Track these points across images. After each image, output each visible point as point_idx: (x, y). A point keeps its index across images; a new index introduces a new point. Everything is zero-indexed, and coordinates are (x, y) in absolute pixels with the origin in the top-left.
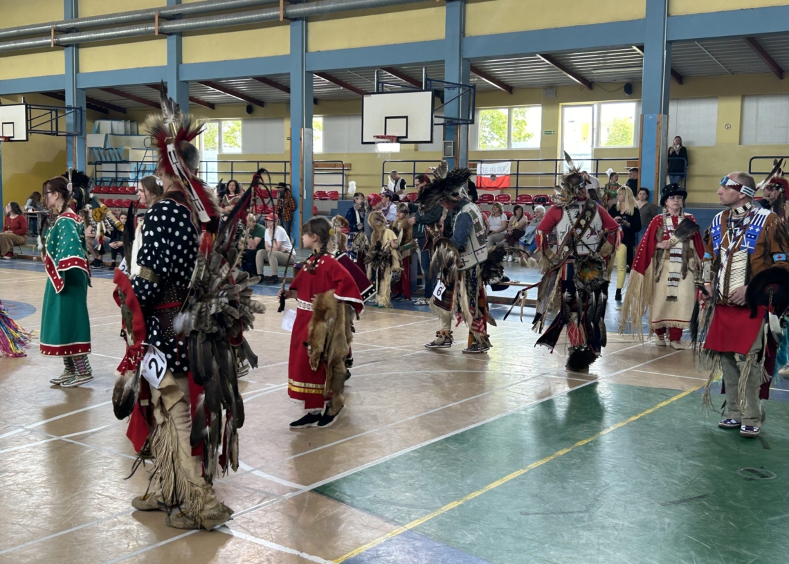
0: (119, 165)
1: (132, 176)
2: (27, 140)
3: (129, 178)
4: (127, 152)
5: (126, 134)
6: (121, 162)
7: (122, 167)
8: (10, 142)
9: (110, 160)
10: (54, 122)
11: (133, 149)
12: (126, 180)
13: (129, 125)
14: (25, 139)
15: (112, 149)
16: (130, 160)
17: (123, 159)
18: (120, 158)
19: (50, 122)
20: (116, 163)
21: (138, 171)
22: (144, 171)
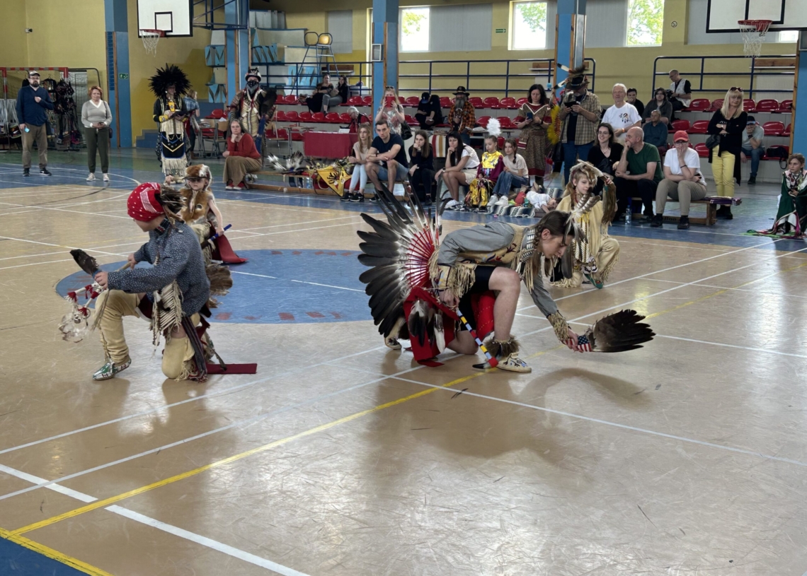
0: (271, 68)
1: (288, 81)
2: (191, 35)
3: (285, 84)
4: (282, 51)
5: (273, 29)
6: (274, 64)
7: (274, 70)
8: (166, 38)
9: (257, 61)
10: (209, 15)
11: (288, 47)
12: (282, 87)
13: (276, 17)
14: (189, 33)
15: (261, 47)
16: (286, 61)
17: (277, 59)
18: (272, 59)
19: (205, 16)
20: (267, 64)
21: (297, 76)
22: (302, 76)
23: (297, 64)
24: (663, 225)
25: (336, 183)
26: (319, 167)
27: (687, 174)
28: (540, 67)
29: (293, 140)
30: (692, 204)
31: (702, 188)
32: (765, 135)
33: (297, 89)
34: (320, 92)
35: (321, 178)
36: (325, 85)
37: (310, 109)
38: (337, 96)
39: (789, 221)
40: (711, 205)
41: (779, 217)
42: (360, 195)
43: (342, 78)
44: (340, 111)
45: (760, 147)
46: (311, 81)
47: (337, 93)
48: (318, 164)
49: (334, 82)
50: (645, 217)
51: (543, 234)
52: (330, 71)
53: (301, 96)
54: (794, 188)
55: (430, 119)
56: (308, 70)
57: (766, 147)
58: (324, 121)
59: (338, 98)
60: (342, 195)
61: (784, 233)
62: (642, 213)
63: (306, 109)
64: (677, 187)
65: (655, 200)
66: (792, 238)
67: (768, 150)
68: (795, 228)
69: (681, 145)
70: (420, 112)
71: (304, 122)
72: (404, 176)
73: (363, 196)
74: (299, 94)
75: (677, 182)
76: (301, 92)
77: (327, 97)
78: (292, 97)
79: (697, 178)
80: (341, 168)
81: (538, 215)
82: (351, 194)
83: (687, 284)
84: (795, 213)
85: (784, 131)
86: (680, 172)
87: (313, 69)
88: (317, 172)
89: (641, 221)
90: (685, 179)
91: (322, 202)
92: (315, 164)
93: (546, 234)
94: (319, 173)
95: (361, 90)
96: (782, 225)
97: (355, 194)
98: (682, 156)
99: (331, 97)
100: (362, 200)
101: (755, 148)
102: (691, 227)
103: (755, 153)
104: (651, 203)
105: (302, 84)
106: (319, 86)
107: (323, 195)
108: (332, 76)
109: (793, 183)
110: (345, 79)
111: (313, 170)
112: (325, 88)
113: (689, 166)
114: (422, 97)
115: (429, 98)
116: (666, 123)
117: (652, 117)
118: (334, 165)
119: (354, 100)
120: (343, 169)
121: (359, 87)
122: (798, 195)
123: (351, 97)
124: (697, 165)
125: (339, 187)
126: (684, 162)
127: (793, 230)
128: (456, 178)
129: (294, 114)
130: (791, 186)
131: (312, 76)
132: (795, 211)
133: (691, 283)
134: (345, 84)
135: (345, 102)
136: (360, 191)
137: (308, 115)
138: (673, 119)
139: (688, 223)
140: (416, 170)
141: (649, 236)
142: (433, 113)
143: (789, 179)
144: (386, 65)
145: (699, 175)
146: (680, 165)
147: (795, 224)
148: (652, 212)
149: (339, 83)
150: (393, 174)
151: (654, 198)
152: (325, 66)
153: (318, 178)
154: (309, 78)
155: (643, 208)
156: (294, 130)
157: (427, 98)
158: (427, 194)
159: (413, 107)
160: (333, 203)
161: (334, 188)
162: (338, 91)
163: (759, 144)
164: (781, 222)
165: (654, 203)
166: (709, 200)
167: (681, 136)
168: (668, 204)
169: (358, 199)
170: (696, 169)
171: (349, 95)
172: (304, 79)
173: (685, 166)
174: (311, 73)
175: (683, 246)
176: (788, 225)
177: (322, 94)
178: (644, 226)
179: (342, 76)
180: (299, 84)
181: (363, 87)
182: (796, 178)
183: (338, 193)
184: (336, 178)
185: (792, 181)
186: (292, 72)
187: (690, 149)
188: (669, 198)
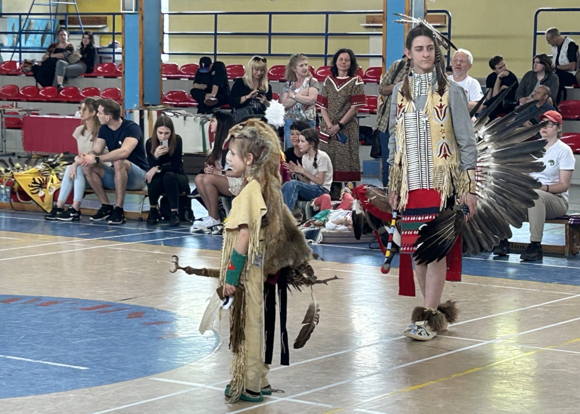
1: (7, 41)
3: (2, 45)
16: (3, 12)
21: (20, 33)
22: (28, 33)
23: (20, 14)
24: (510, 256)
25: (42, 193)
26: (18, 169)
28: (376, 22)
29: (8, 128)
31: (560, 202)
33: (20, 52)
34: (53, 56)
35: (20, 187)
36: (61, 46)
37: (37, 81)
38: (77, 62)
40: (570, 225)
42: (73, 211)
43: (86, 36)
44: (82, 84)
46: (43, 40)
47: (78, 59)
48: (18, 165)
49: (75, 42)
52: (68, 26)
53: (26, 62)
55: (212, 97)
56: (38, 23)
58: (57, 100)
59: (81, 66)
60: (49, 211)
63: (31, 82)
70: (197, 86)
71: (28, 101)
72: (139, 183)
73: (79, 213)
74: (23, 60)
76: (27, 56)
77: (62, 64)
78: (12, 64)
80: (50, 170)
81: (327, 240)
82: (60, 210)
87: (45, 22)
88: (13, 177)
91: (22, 222)
92: (13, 165)
94: (17, 179)
95: (114, 53)
97: (66, 209)
99: (70, 64)
100: (76, 219)
102: (544, 258)
105: (29, 44)
106: (54, 48)
107: (23, 211)
108: (71, 33)
110: (91, 38)
111: (9, 174)
112: (61, 51)
114: (201, 63)
115: (211, 66)
118: (40, 167)
119: (104, 69)
120: (53, 172)
121: (111, 50)
123: (101, 64)
125: (46, 200)
128: (215, 185)
129: (14, 89)
131: (45, 33)
134: (91, 44)
135: (90, 72)
136: (75, 205)
137: (34, 90)
139: (541, 252)
140: (156, 175)
142: (215, 88)
144: (142, 18)
149: (82, 44)
150: (123, 181)
152: (63, 18)
153: (16, 186)
154: (40, 36)
156: (9, 113)
157: (207, 66)
158: (172, 210)
159: (190, 79)
160: (36, 223)
161: (39, 201)
162: (81, 56)
166: (568, 219)
169: (69, 217)
171: (97, 61)
172: (31, 37)
174: (42, 28)
177: (56, 59)
179: (86, 33)
180: (23, 45)
181: (116, 50)
183: (45, 208)
184: (42, 185)
186: (13, 28)
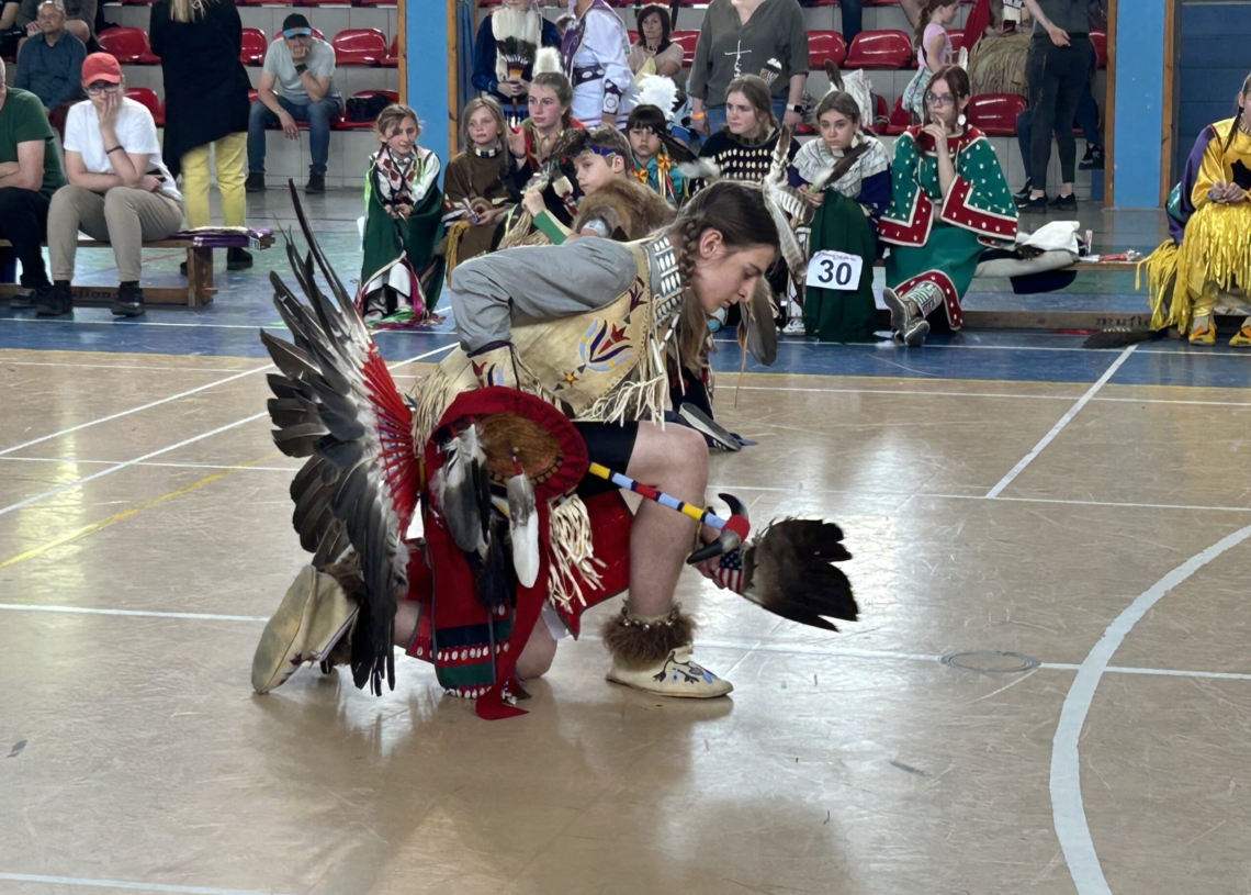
24: (76, 311)
27: (125, 171)
30: (146, 252)
31: (170, 207)
32: (337, 65)
39: (393, 283)
40: (196, 249)
41: (367, 273)
45: (327, 95)
50: (27, 292)
51: (704, 242)
54: (399, 198)
57: (342, 95)
61: (385, 316)
62: (18, 282)
64: (102, 205)
65: (46, 245)
66: (406, 326)
67: (350, 101)
68: (410, 300)
69: (103, 94)
75: (102, 193)
79: (153, 179)
83: (122, 465)
84: (403, 262)
85: (386, 52)
86: (107, 166)
89: (15, 304)
90: (121, 183)
93: (710, 245)
96: (375, 294)
98: (109, 121)
101: (315, 98)
102: (149, 313)
103: (316, 111)
104: (39, 252)
109: (397, 184)
113: (130, 150)
116: (82, 36)
117: (41, 21)
122: (412, 213)
124: (150, 144)
126: (114, 137)
127: (403, 305)
130: (392, 191)
132: (404, 254)
133: (135, 462)
138: (101, 25)
139: (141, 301)
141: (38, 344)
143: (385, 175)
145: (157, 171)
146: (105, 147)
147: (406, 290)
148: (44, 276)
151: (42, 238)
155: (19, 270)
163: (324, 86)
164: (373, 285)
165: (45, 253)
166: (191, 238)
167: (100, 71)
168: (82, 254)
170: (150, 156)
173: (120, 148)
175: (128, 364)
176: (390, 294)
178: (24, 316)
182: (402, 169)
185: (394, 177)
187: (128, 102)
188: (82, 237)
